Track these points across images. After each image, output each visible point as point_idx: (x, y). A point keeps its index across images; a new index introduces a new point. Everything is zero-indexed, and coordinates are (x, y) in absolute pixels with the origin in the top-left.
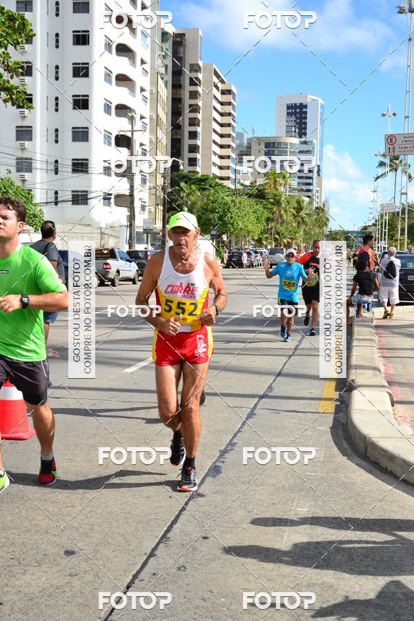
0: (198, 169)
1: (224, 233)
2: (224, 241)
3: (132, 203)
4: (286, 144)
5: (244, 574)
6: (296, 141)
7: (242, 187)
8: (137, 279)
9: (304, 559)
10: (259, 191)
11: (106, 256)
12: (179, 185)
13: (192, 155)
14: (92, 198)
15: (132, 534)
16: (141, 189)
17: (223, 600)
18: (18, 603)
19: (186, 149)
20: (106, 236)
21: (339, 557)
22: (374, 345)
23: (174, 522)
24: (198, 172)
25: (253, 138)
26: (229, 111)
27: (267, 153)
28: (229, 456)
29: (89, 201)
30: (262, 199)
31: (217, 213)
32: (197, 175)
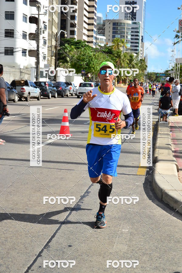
0: (76, 37)
1: (89, 73)
2: (89, 77)
3: (38, 54)
4: (124, 24)
5: (90, 267)
6: (130, 22)
7: (99, 48)
8: (40, 98)
10: (109, 49)
11: (23, 84)
12: (64, 45)
13: (72, 29)
14: (15, 52)
15: (29, 243)
16: (43, 47)
19: (69, 25)
20: (23, 74)
21: (144, 258)
22: (169, 137)
23: (53, 237)
25: (106, 20)
26: (93, 5)
27: (114, 28)
28: (85, 199)
29: (14, 53)
30: (110, 54)
31: (85, 61)
32: (75, 40)
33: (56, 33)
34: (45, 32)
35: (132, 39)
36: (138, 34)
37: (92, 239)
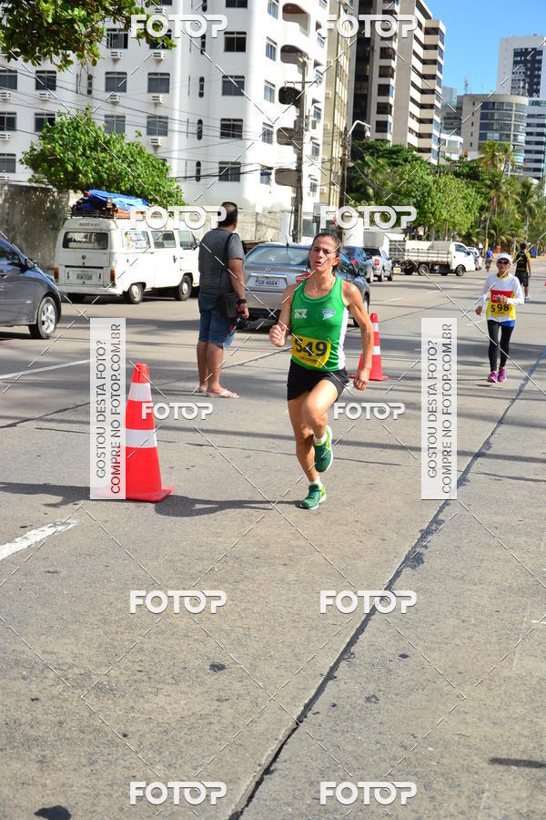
0: (389, 137)
3: (299, 180)
4: (510, 104)
6: (525, 100)
7: (448, 164)
10: (471, 169)
12: (363, 159)
13: (381, 118)
14: (246, 173)
16: (312, 161)
19: (374, 108)
24: (388, 141)
25: (466, 95)
26: (434, 58)
27: (483, 117)
29: (242, 176)
30: (474, 179)
31: (414, 198)
32: (388, 145)
33: (346, 129)
34: (317, 124)
35: (527, 143)
36: (544, 130)
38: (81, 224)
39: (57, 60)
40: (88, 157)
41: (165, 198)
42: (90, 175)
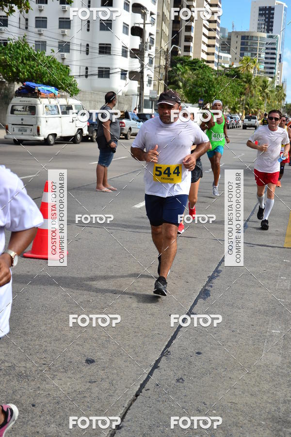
0: (191, 54)
3: (142, 78)
4: (257, 37)
6: (265, 35)
7: (223, 69)
9: (279, 377)
10: (236, 72)
11: (122, 117)
12: (176, 66)
13: (187, 44)
14: (113, 73)
15: (140, 347)
16: (149, 67)
17: (214, 412)
18: (48, 405)
19: (183, 39)
23: (174, 337)
24: (190, 57)
25: (233, 32)
27: (242, 44)
28: (215, 281)
29: (110, 75)
30: (237, 78)
31: (204, 87)
32: (190, 59)
33: (167, 49)
34: (152, 47)
35: (266, 58)
36: (275, 51)
37: (229, 344)
38: (20, 101)
39: (7, 9)
40: (24, 64)
41: (68, 86)
42: (26, 74)
